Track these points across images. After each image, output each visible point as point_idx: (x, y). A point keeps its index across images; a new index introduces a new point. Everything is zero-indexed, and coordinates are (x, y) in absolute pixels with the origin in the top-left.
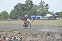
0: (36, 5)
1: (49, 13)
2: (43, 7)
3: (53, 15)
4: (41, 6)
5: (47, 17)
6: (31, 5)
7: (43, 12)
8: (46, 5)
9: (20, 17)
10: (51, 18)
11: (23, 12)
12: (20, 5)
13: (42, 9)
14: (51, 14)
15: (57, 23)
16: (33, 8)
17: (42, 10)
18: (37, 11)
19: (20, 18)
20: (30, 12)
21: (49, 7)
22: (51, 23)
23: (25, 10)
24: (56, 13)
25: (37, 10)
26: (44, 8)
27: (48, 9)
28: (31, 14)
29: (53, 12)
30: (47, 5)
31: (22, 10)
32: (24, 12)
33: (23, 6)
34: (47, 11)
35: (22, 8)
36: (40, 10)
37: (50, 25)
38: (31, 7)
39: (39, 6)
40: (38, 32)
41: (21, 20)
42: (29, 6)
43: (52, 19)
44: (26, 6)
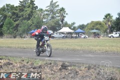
0: (42, 10)
1: (66, 25)
2: (55, 14)
3: (74, 29)
4: (52, 11)
5: (63, 33)
6: (32, 9)
7: (55, 23)
8: (61, 10)
9: (8, 31)
10: (70, 36)
11: (15, 21)
12: (10, 7)
13: (53, 18)
14: (70, 28)
15: (82, 46)
16: (34, 14)
17: (53, 20)
18: (44, 20)
19: (9, 33)
20: (29, 21)
21: (67, 14)
22: (70, 44)
23: (20, 17)
24: (80, 25)
25: (42, 19)
26: (57, 15)
27: (65, 17)
28: (31, 26)
29: (74, 23)
30: (63, 9)
31: (13, 18)
32: (17, 23)
33: (16, 10)
34: (62, 22)
35: (14, 14)
36: (49, 18)
37: (67, 49)
38: (32, 12)
39: (47, 10)
40: (45, 62)
41: (11, 38)
42: (28, 10)
43: (72, 37)
44: (21, 10)
